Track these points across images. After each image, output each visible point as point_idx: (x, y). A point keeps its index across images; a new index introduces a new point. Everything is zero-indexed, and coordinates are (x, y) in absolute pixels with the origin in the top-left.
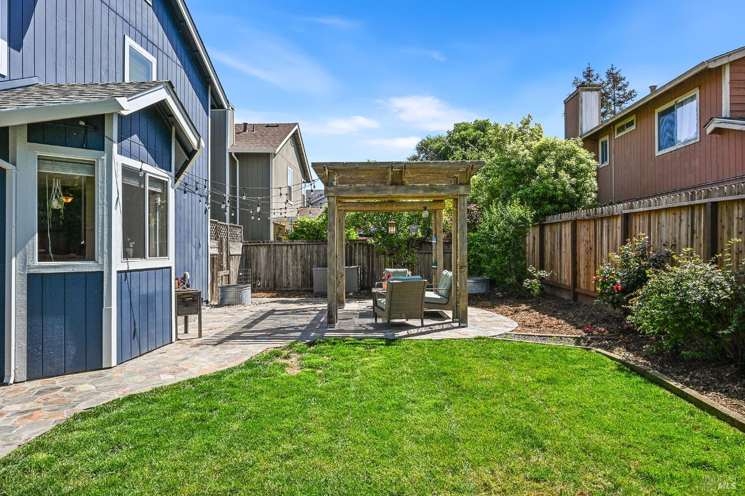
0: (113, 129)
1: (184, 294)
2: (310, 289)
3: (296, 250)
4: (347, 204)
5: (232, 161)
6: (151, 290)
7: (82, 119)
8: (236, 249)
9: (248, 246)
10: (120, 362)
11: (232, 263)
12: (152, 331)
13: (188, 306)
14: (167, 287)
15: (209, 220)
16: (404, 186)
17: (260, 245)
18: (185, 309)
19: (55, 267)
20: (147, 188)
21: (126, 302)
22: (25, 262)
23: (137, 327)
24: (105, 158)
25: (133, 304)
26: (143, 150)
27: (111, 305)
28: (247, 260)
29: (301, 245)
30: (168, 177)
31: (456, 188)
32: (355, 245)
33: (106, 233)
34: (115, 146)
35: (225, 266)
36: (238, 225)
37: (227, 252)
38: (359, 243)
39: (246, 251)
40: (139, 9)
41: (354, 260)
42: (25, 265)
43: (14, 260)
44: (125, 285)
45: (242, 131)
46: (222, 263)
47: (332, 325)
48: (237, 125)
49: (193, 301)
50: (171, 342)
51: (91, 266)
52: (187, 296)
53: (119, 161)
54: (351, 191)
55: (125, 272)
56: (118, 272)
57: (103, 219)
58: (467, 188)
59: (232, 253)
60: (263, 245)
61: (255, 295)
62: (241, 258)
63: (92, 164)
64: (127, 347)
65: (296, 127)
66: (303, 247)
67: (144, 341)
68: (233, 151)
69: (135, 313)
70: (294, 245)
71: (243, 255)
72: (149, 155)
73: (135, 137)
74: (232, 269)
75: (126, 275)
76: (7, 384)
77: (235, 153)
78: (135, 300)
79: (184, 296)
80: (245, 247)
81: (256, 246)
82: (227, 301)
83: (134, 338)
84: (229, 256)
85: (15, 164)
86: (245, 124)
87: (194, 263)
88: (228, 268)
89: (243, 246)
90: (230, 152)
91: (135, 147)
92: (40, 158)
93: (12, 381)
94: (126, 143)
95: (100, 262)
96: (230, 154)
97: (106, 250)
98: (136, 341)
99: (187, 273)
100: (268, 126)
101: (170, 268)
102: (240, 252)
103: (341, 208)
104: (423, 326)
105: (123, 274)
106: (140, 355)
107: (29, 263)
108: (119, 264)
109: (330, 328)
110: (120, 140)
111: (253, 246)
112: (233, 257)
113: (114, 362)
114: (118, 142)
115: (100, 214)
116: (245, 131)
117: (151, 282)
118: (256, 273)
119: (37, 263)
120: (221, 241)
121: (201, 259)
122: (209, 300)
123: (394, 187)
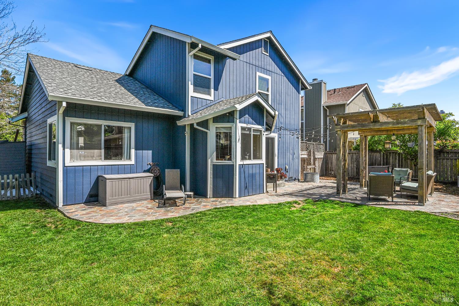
0: (237, 115)
1: (270, 174)
2: (358, 177)
3: (353, 156)
4: (365, 132)
5: (325, 111)
6: (254, 172)
7: (228, 113)
8: (320, 155)
9: (327, 153)
10: (240, 197)
11: (317, 162)
12: (254, 187)
13: (271, 179)
14: (261, 171)
15: (300, 141)
16: (379, 123)
17: (333, 153)
18: (270, 180)
19: (220, 162)
20: (252, 133)
21: (243, 176)
22: (212, 161)
23: (247, 185)
24: (234, 125)
25: (246, 177)
26: (251, 120)
27: (236, 176)
28: (326, 161)
29: (355, 153)
30: (262, 128)
31: (415, 122)
32: (390, 153)
33: (235, 151)
34: (238, 121)
35: (312, 163)
36: (322, 143)
37: (314, 156)
38: (392, 152)
39: (326, 156)
40: (263, 59)
41: (389, 162)
42: (212, 162)
43: (209, 160)
44: (242, 170)
45: (333, 93)
46: (311, 162)
47: (339, 195)
48: (329, 91)
49: (274, 177)
50: (264, 193)
51: (230, 162)
52: (271, 175)
53: (239, 125)
54: (349, 127)
55: (242, 165)
56: (239, 165)
57: (234, 146)
58: (423, 121)
59: (316, 157)
60: (334, 153)
61: (321, 178)
62: (323, 159)
63: (231, 128)
64: (243, 192)
65: (366, 85)
66: (357, 154)
67: (250, 190)
68: (325, 105)
69: (246, 180)
70: (352, 153)
71: (324, 158)
72: (253, 121)
73: (247, 116)
74: (317, 164)
75: (243, 166)
76: (207, 198)
77: (326, 106)
78: (247, 175)
79: (270, 175)
80: (325, 154)
81: (331, 153)
82: (307, 180)
83: (246, 189)
84: (315, 159)
85: (209, 130)
86: (335, 90)
87: (291, 162)
88: (314, 164)
89: (324, 154)
90: (323, 106)
91: (247, 119)
92: (216, 127)
93: (208, 197)
94: (243, 119)
95: (233, 161)
96: (323, 107)
97: (235, 157)
98: (246, 191)
99: (287, 166)
100: (348, 88)
101: (263, 164)
102: (322, 157)
103: (361, 134)
104: (393, 201)
105: (241, 166)
106: (248, 196)
107: (213, 161)
108: (239, 162)
109: (338, 196)
110: (240, 118)
111: (329, 153)
112: (318, 159)
113: (237, 196)
114: (239, 119)
115: (233, 145)
116: (335, 93)
117: (254, 169)
118: (331, 167)
119: (215, 161)
120: (310, 151)
121: (295, 160)
122: (300, 179)
123: (374, 123)
